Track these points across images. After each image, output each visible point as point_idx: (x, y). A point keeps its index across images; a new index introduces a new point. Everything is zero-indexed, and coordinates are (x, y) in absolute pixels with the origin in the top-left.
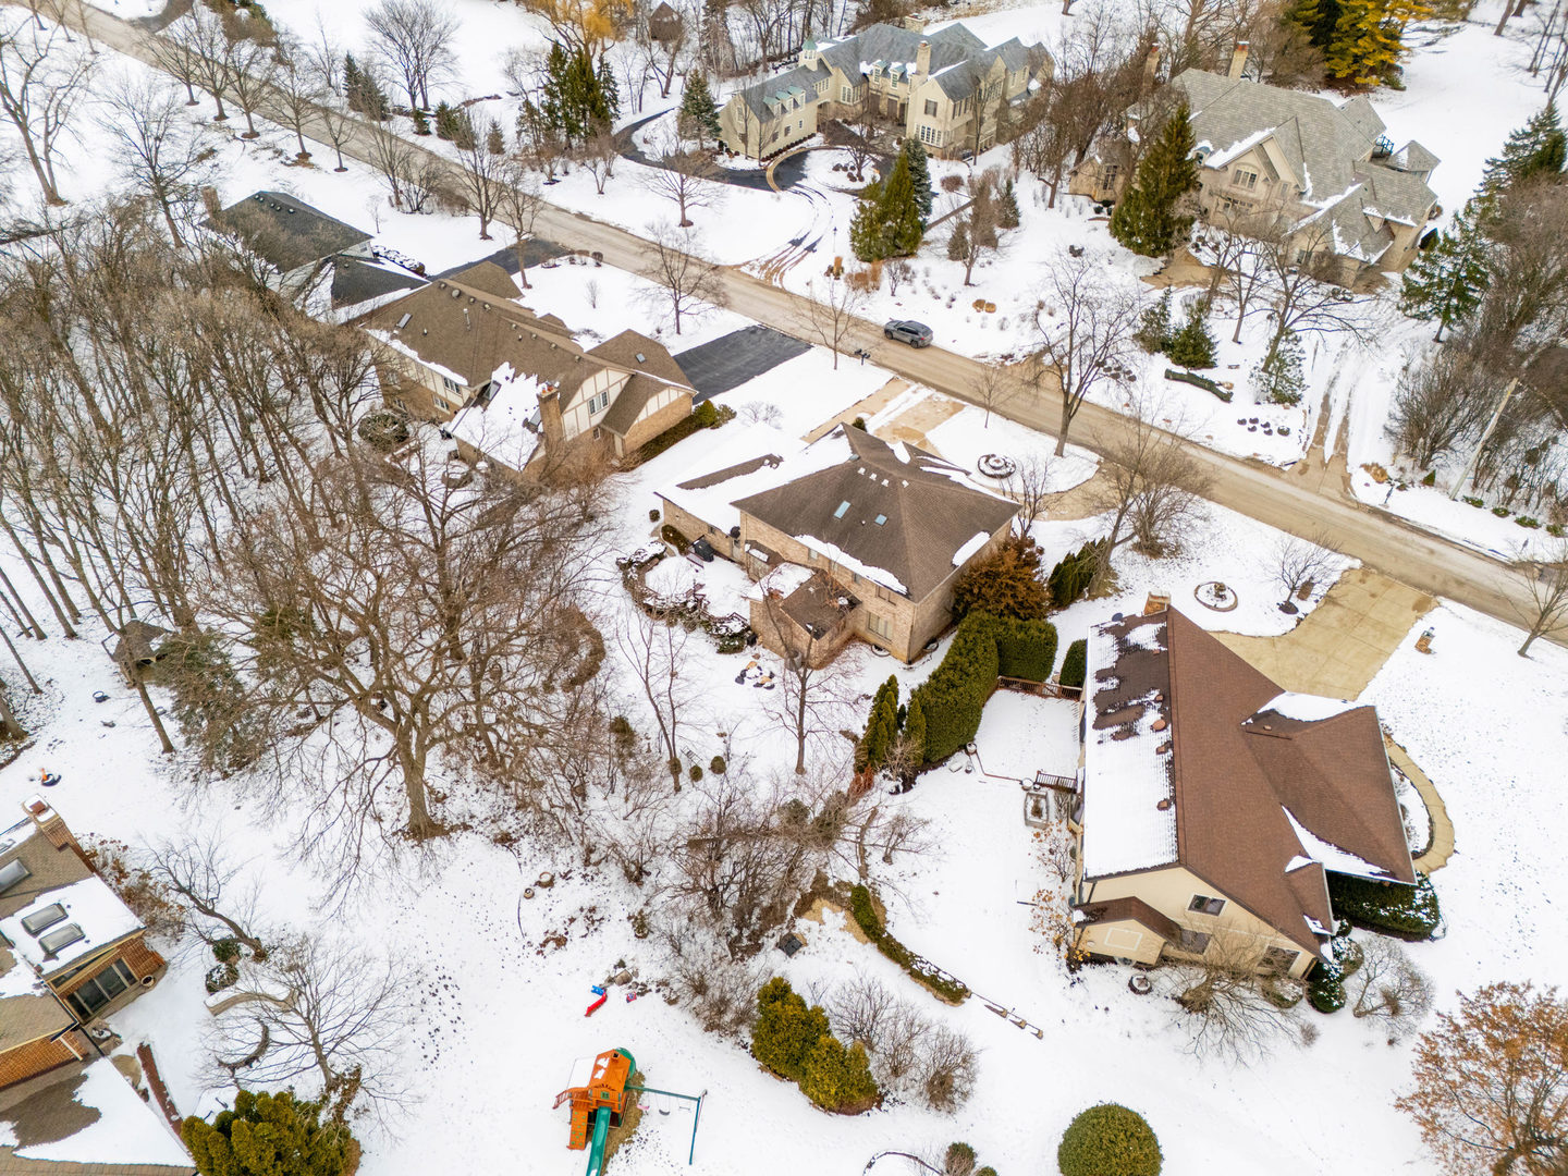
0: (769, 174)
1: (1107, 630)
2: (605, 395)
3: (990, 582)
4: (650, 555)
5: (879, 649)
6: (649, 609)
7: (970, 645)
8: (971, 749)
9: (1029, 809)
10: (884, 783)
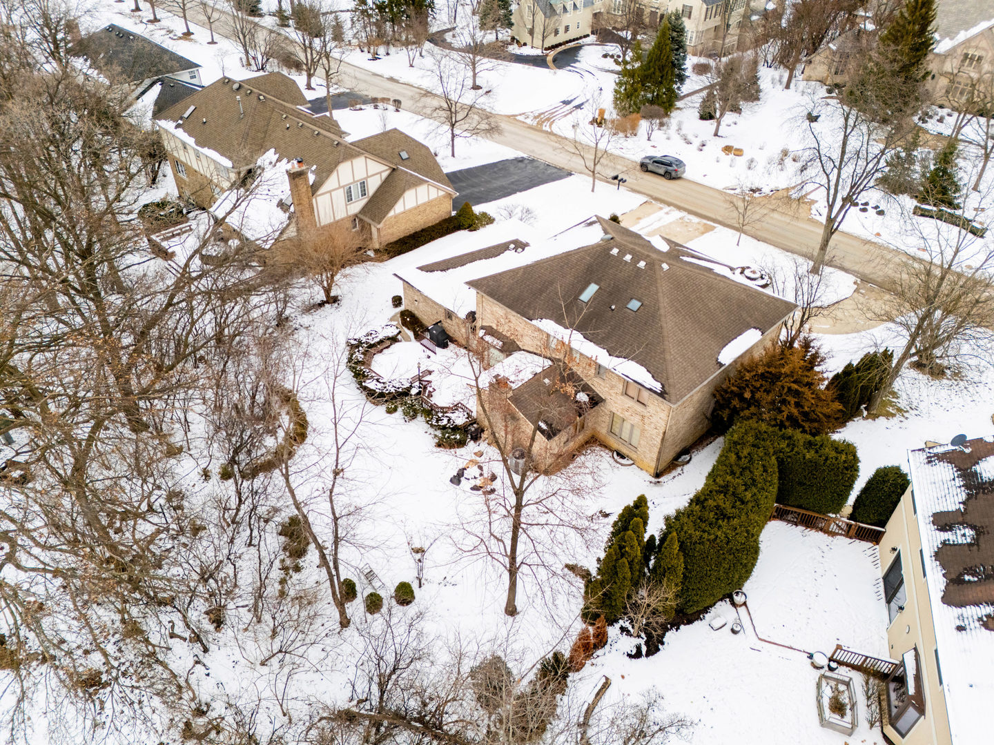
0: (549, 59)
1: (942, 457)
2: (363, 185)
3: (766, 385)
4: (381, 337)
5: (623, 457)
6: (370, 393)
7: (744, 462)
8: (739, 599)
9: (826, 702)
10: (620, 642)
